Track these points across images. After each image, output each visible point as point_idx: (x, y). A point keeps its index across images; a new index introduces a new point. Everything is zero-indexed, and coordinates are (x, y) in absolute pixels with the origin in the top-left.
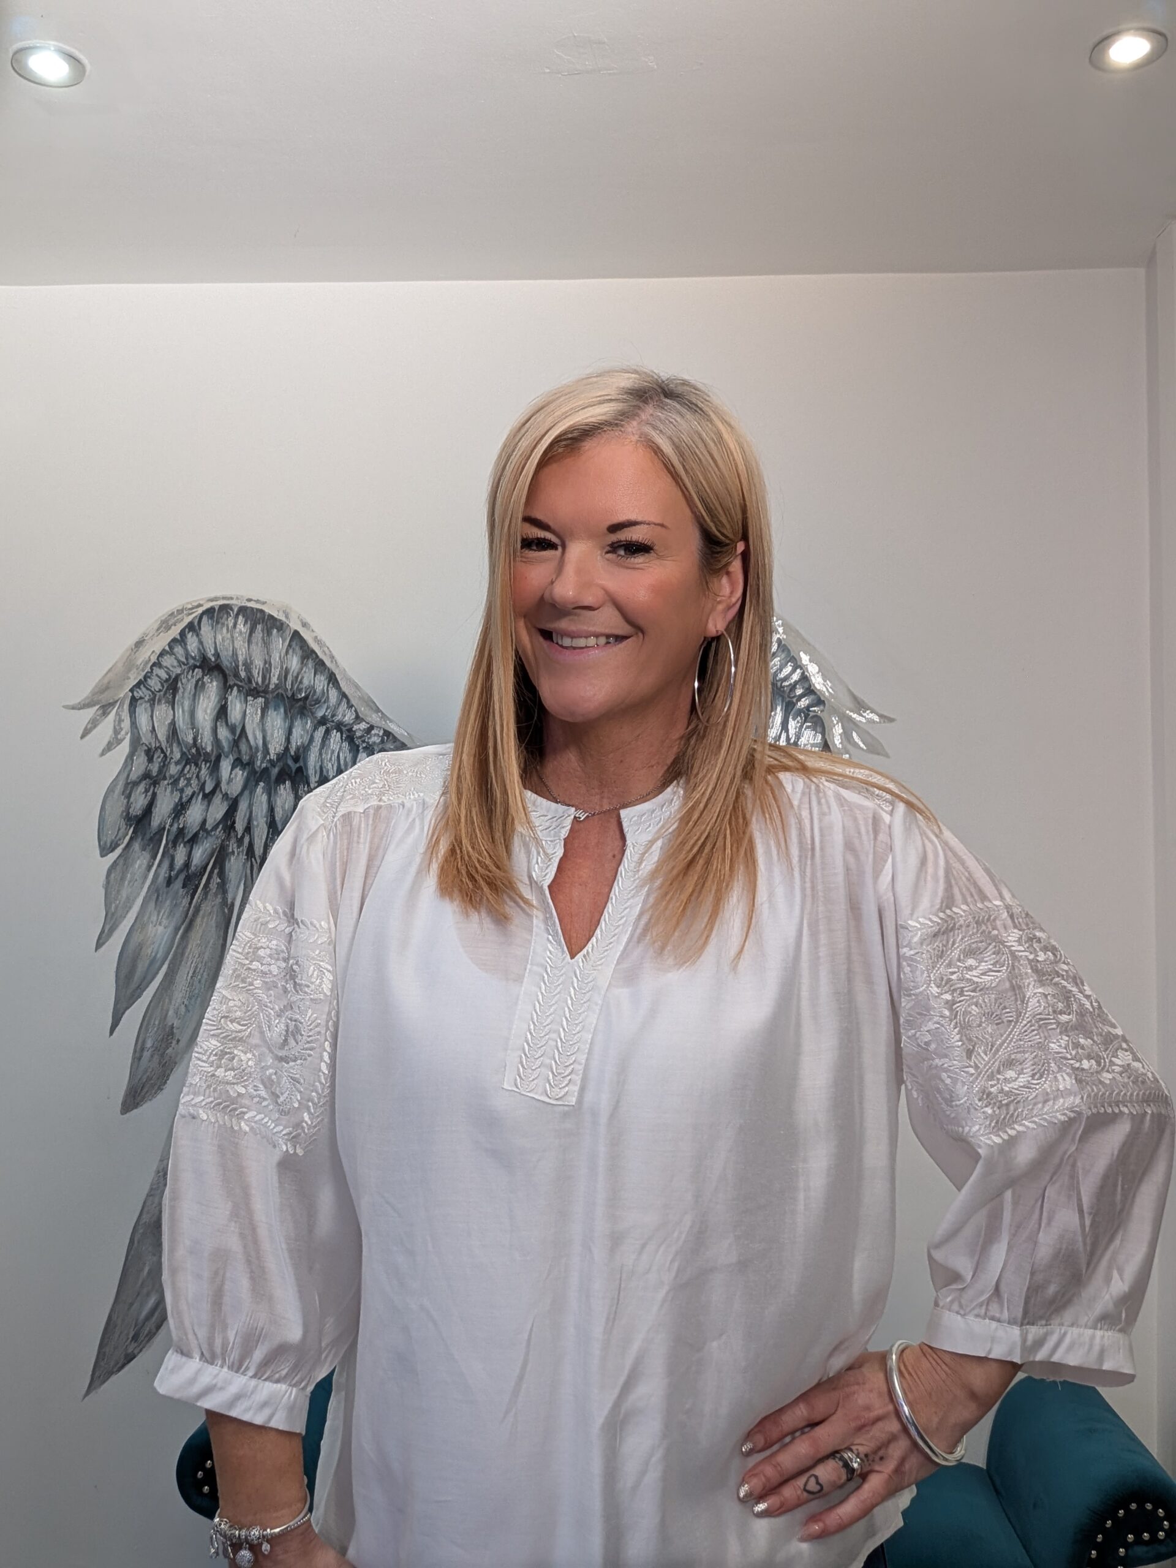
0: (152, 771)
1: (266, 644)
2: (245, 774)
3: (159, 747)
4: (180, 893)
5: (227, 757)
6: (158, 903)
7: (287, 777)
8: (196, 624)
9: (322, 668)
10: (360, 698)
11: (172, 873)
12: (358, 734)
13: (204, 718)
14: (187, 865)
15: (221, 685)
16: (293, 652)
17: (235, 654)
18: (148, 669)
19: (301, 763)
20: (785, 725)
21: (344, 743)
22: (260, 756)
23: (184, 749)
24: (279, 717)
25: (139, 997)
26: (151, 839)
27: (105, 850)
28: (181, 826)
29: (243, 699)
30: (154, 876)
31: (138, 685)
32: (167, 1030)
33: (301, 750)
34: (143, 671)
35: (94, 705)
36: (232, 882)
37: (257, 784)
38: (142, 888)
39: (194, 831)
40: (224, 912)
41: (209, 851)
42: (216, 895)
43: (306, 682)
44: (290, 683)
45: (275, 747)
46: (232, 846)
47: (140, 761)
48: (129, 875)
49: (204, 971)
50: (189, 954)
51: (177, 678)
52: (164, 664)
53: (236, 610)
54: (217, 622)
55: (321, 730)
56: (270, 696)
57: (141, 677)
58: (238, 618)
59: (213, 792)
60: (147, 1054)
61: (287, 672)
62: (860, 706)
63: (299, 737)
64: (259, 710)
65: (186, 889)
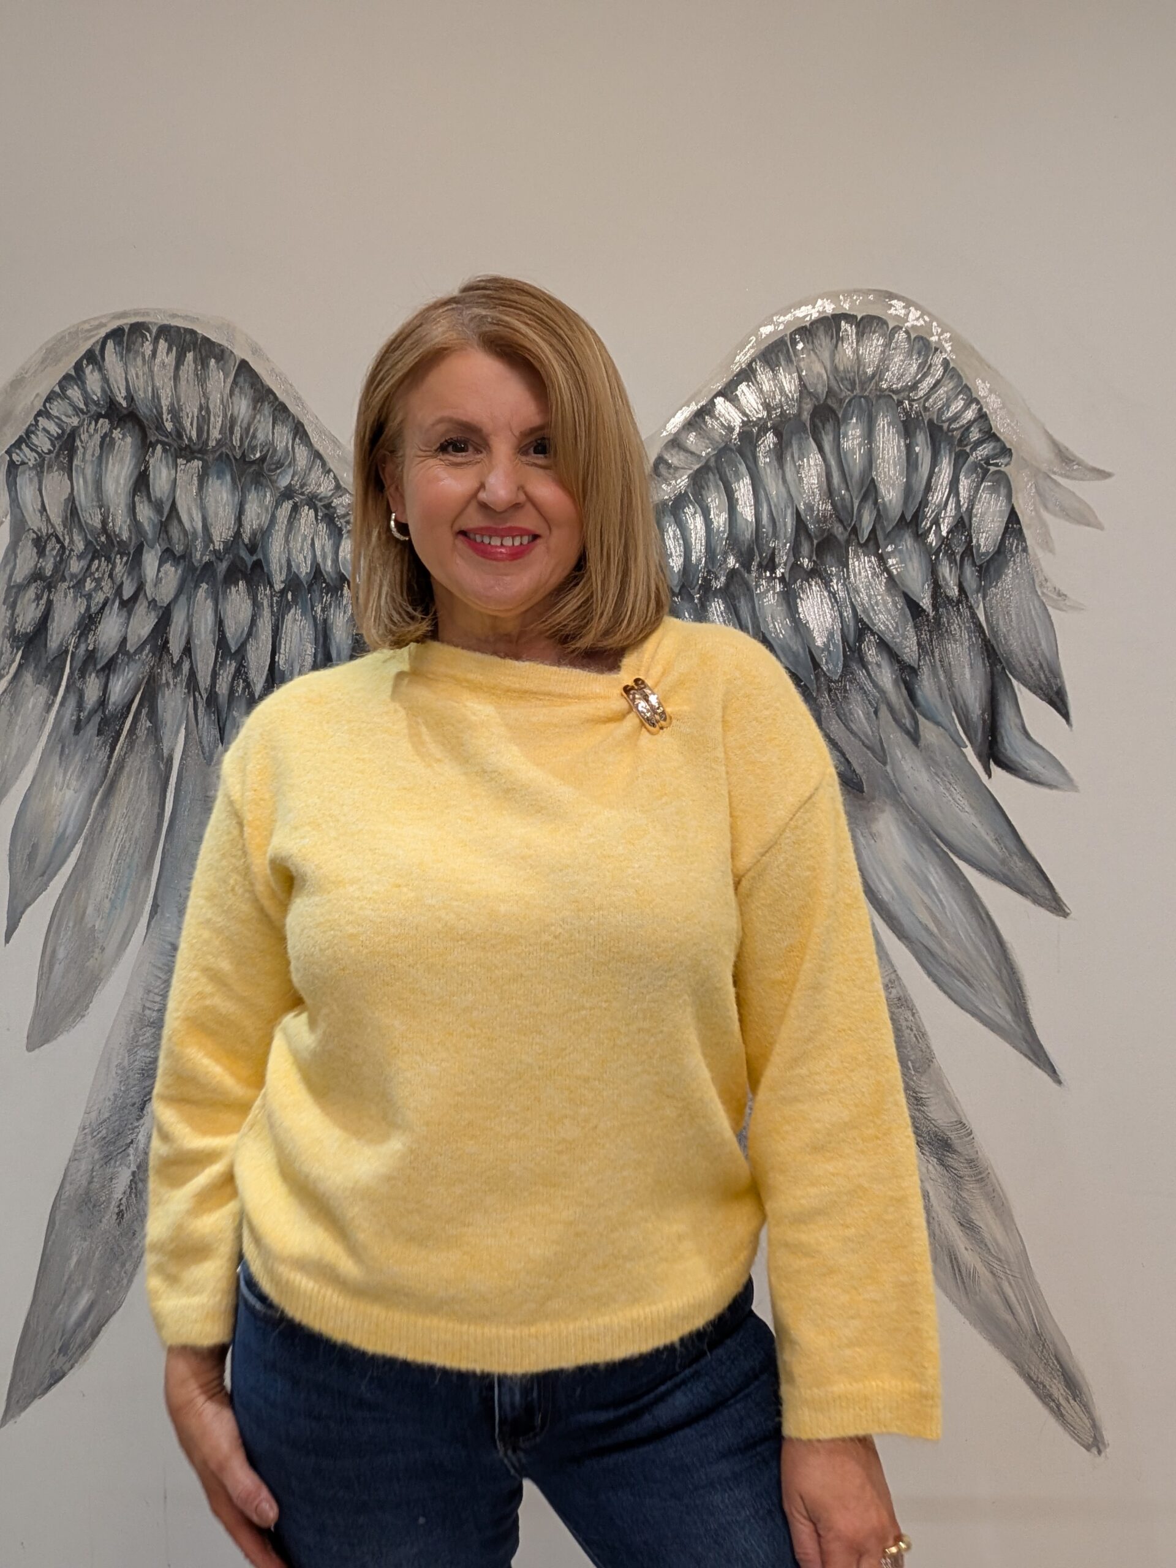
0: (44, 569)
1: (201, 379)
2: (180, 572)
3: (52, 534)
4: (95, 743)
5: (152, 547)
6: (63, 758)
7: (240, 575)
8: (97, 352)
11: (82, 714)
12: (340, 511)
13: (116, 491)
14: (103, 702)
15: (139, 442)
16: (240, 393)
17: (156, 396)
18: (31, 420)
19: (258, 556)
20: (954, 484)
21: (320, 525)
22: (199, 544)
23: (89, 537)
24: (224, 488)
26: (48, 668)
28: (91, 648)
29: (170, 462)
30: (55, 719)
31: (18, 444)
32: (86, 933)
34: (24, 422)
36: (168, 725)
37: (197, 587)
38: (39, 737)
39: (111, 654)
40: (158, 767)
41: (133, 683)
42: (146, 744)
43: (261, 436)
44: (238, 439)
45: (221, 533)
46: (166, 674)
47: (27, 555)
48: (20, 718)
49: (134, 852)
50: (112, 828)
51: (74, 433)
52: (54, 412)
53: (154, 331)
54: (129, 350)
55: (287, 506)
56: (210, 458)
57: (21, 432)
58: (158, 342)
59: (134, 598)
60: (58, 969)
61: (233, 421)
62: (1064, 457)
63: (254, 517)
64: (195, 478)
65: (102, 738)
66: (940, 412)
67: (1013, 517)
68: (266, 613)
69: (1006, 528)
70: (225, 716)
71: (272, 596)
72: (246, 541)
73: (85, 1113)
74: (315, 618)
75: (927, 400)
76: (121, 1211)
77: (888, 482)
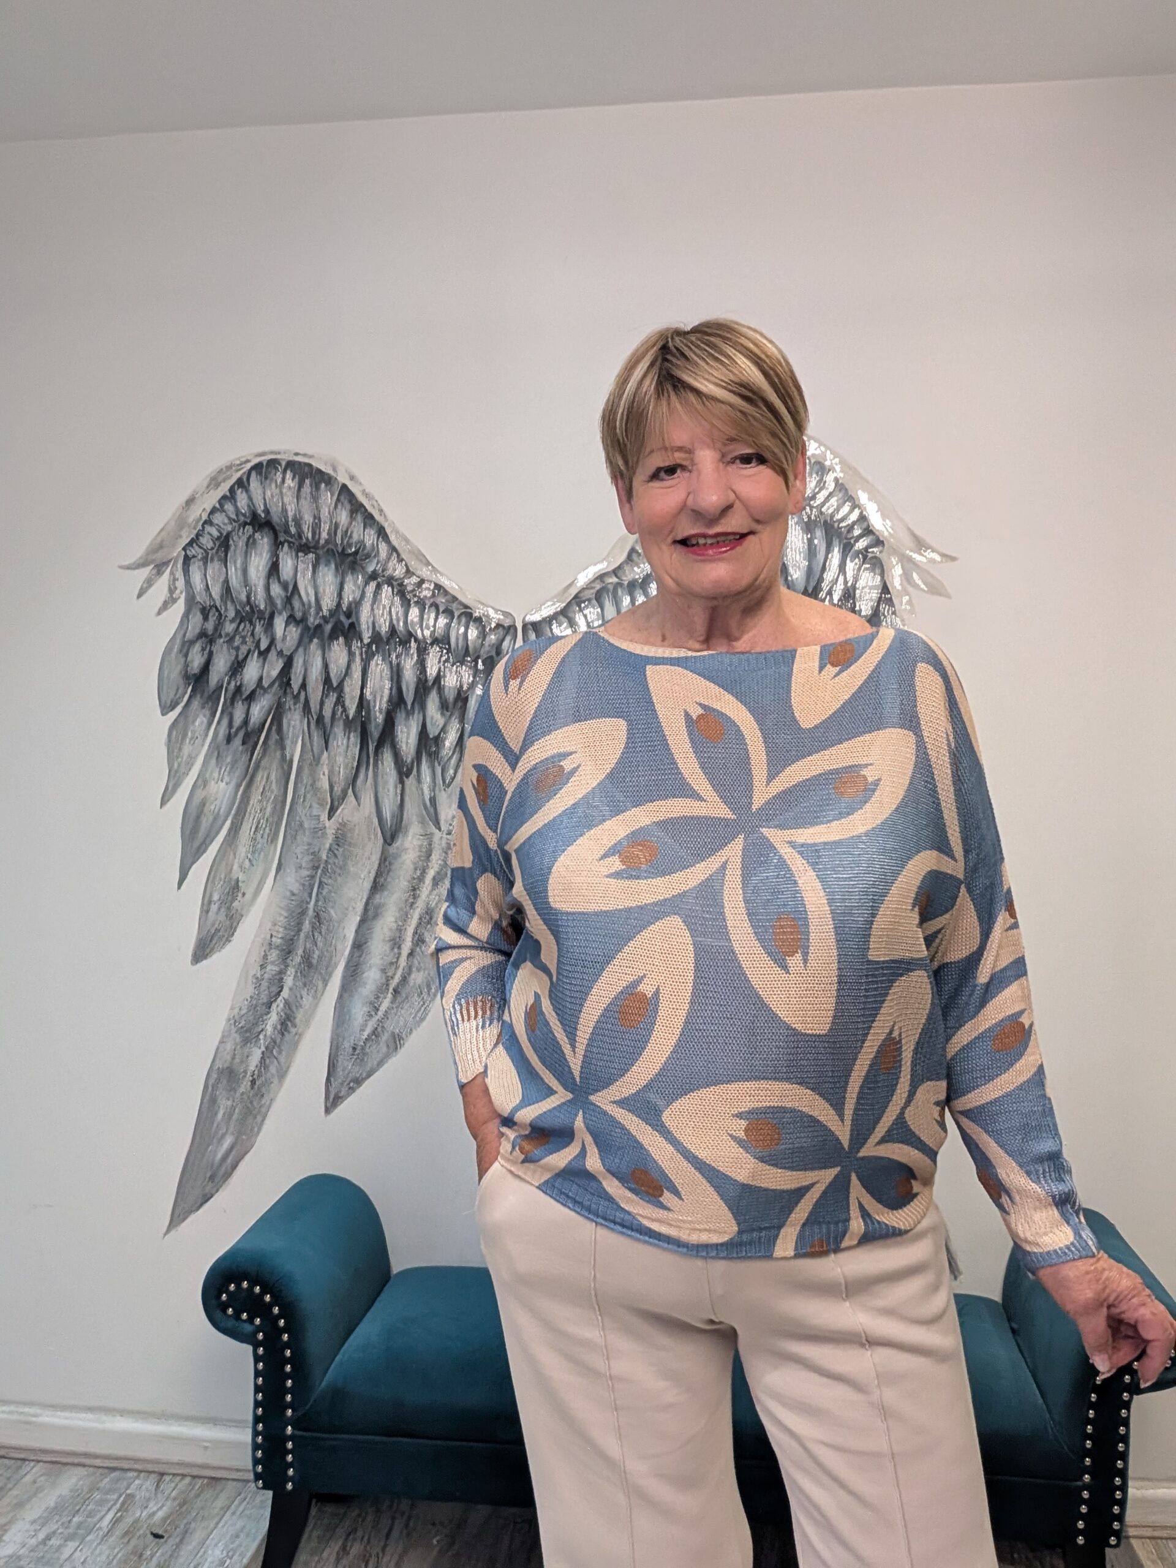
0: (207, 630)
2: (299, 631)
3: (213, 605)
4: (240, 751)
5: (280, 613)
6: (219, 760)
7: (340, 633)
8: (245, 479)
9: (372, 521)
10: (411, 552)
11: (232, 730)
12: (409, 588)
13: (257, 576)
14: (246, 722)
15: (273, 542)
16: (342, 507)
17: (284, 510)
18: (200, 527)
19: (353, 619)
20: (842, 567)
21: (395, 597)
22: (312, 611)
23: (238, 607)
24: (330, 573)
25: (204, 851)
26: (210, 697)
27: (166, 709)
28: (238, 684)
29: (294, 554)
30: (214, 734)
31: (191, 543)
32: (233, 883)
33: (353, 605)
34: (195, 528)
35: (148, 565)
36: (290, 738)
37: (311, 641)
38: (203, 745)
39: (252, 689)
40: (283, 768)
41: (267, 707)
42: (275, 752)
43: (355, 537)
44: (340, 538)
45: (328, 603)
46: (289, 702)
47: (196, 619)
48: (190, 734)
49: (266, 826)
50: (251, 809)
51: (228, 536)
52: (215, 521)
53: (284, 464)
54: (266, 478)
55: (373, 585)
56: (320, 552)
57: (193, 536)
58: (286, 473)
59: (268, 649)
60: (214, 908)
61: (337, 525)
62: (921, 545)
63: (350, 592)
64: (310, 566)
65: (245, 746)
66: (832, 516)
67: (885, 589)
68: (358, 659)
69: (880, 598)
70: (328, 732)
71: (362, 648)
72: (345, 609)
73: (232, 1009)
74: (391, 663)
75: (822, 507)
76: (254, 1079)
77: (795, 565)
